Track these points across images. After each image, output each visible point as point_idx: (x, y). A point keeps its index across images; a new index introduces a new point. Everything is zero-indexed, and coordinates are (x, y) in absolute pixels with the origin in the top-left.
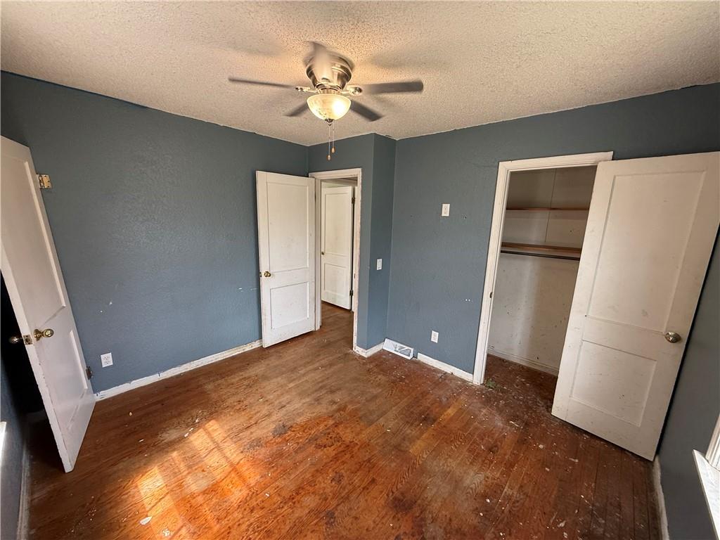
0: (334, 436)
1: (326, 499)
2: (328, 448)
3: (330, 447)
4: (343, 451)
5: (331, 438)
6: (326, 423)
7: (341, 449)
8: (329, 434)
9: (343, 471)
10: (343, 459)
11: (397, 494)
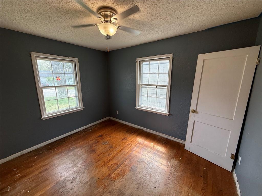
0: (111, 169)
1: (113, 150)
2: (113, 163)
3: (112, 164)
4: (107, 163)
5: (112, 168)
6: (115, 175)
7: (108, 164)
8: (113, 170)
9: (108, 157)
10: (107, 160)
11: (93, 153)
